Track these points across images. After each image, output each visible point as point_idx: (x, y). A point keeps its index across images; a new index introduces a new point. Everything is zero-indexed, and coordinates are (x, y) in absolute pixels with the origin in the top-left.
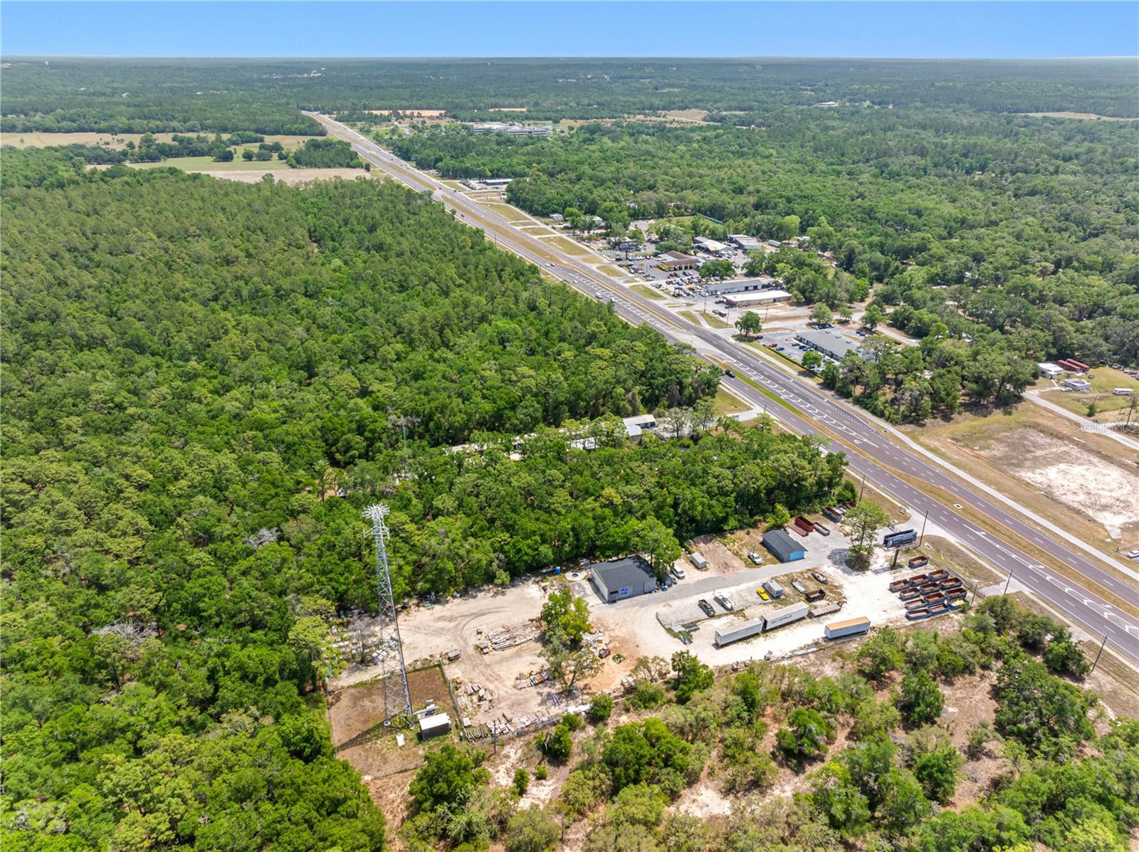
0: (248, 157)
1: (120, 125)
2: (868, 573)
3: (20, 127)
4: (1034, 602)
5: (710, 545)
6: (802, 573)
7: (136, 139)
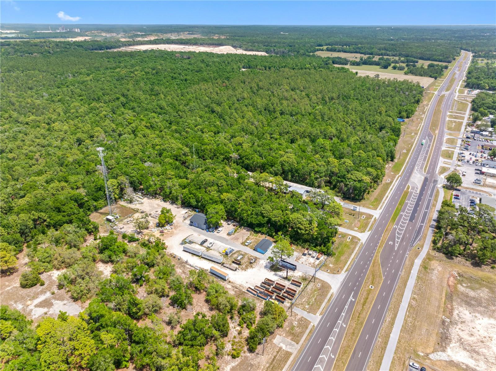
0: (394, 68)
1: (369, 51)
2: (273, 273)
3: (337, 50)
4: (307, 328)
5: (247, 232)
6: (251, 256)
7: (365, 57)
